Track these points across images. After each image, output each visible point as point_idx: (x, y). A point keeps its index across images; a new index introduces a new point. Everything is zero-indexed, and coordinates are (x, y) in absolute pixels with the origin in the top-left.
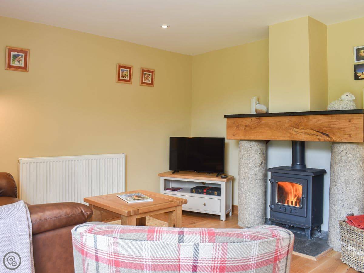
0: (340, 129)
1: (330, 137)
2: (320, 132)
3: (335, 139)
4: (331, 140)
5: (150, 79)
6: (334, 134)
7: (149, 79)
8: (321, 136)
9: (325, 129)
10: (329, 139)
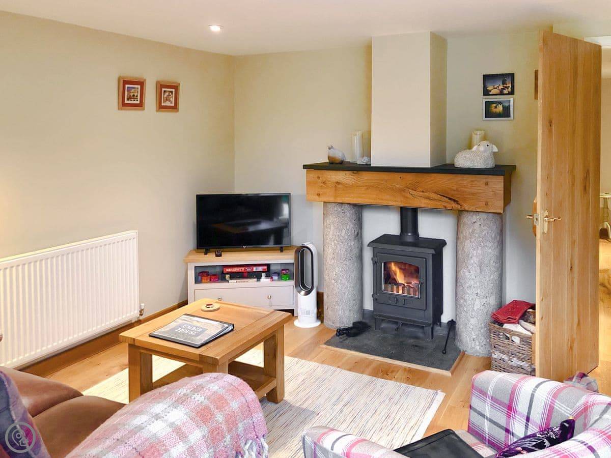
0: (473, 194)
1: (459, 204)
2: (447, 197)
3: (466, 207)
4: (461, 207)
5: (173, 100)
6: (465, 200)
7: (171, 99)
8: (448, 202)
9: (453, 192)
10: (459, 207)
